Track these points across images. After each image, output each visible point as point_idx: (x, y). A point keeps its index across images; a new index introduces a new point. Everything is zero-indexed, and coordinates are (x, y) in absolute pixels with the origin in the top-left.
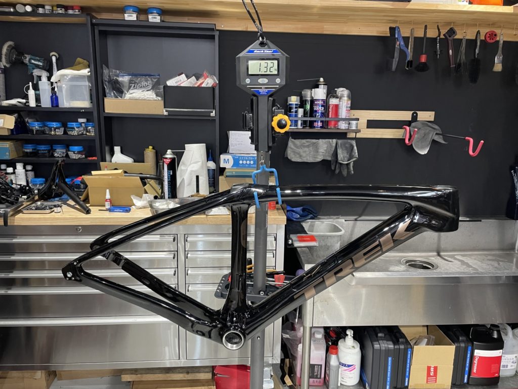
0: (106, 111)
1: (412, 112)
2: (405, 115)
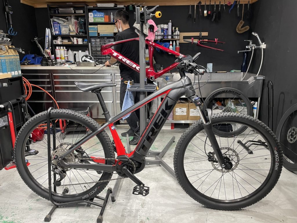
1: (199, 33)
2: (197, 34)
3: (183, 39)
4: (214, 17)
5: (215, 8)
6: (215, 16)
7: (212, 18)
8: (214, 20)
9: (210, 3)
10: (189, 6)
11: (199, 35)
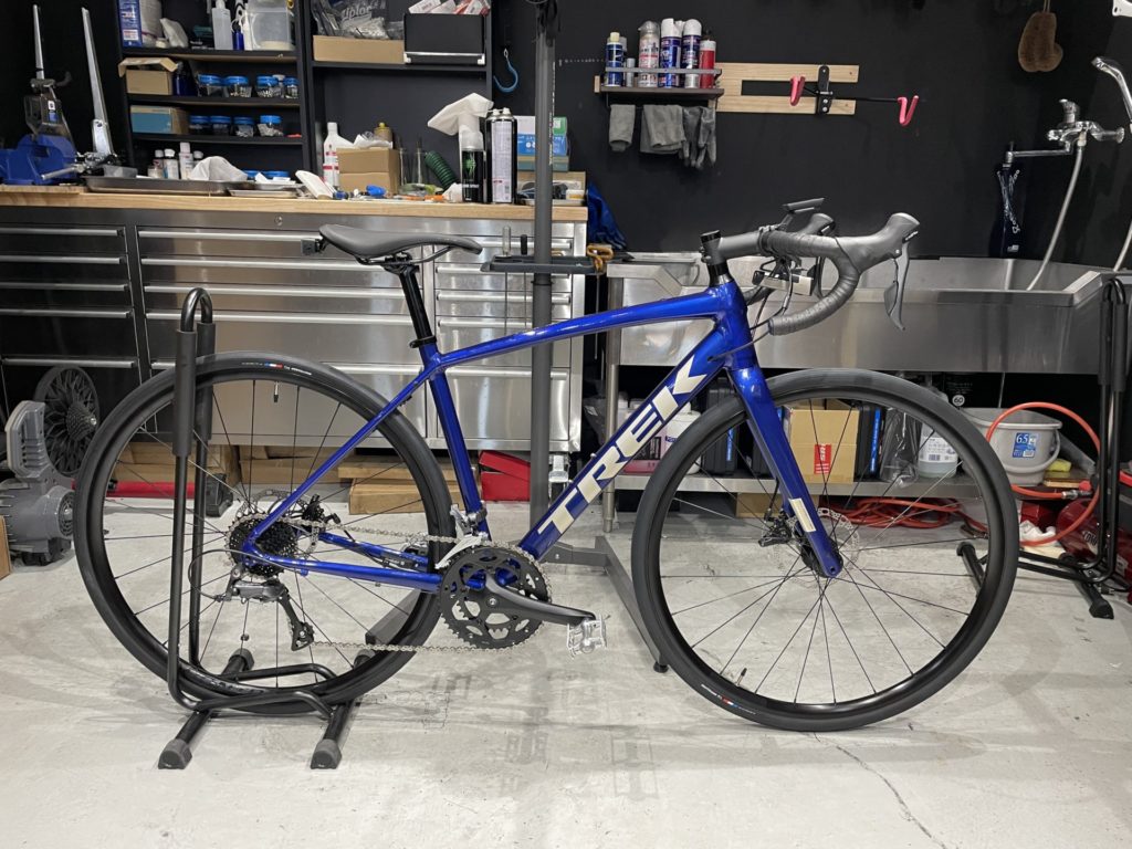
0: (316, 58)
1: (819, 66)
2: (810, 72)
3: (743, 94)
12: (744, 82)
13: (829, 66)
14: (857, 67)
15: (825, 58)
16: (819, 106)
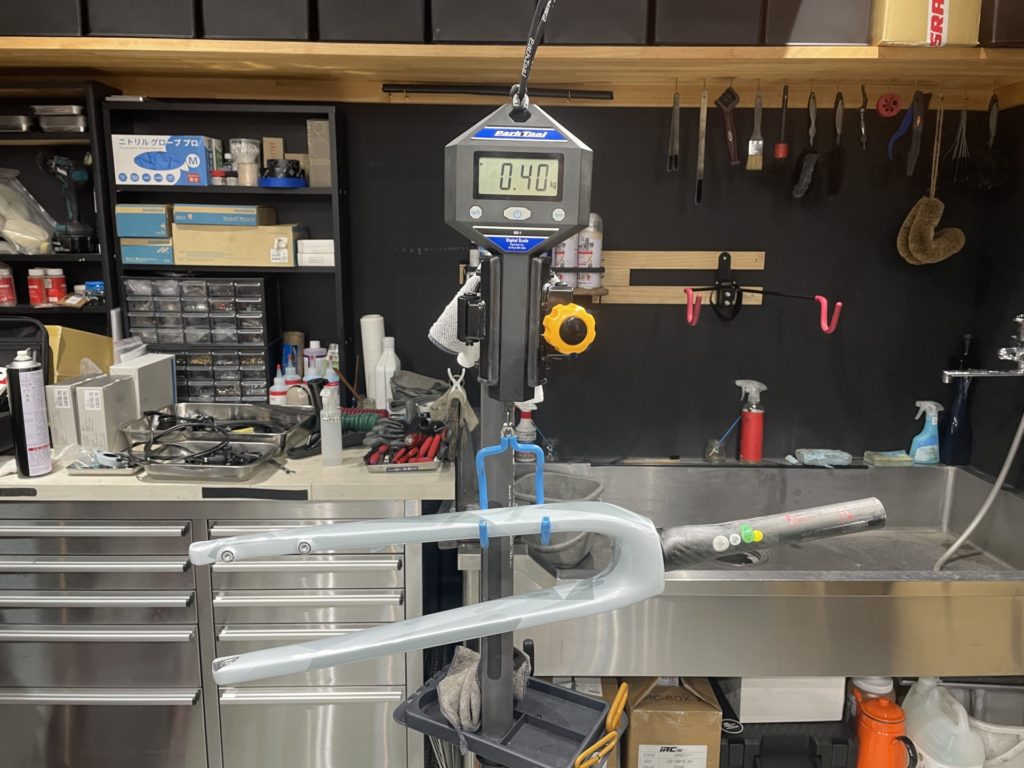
1: (720, 253)
2: (707, 260)
3: (632, 283)
4: (806, 179)
5: (812, 131)
6: (814, 172)
7: (796, 179)
8: (806, 193)
9: (785, 102)
10: (671, 109)
11: (715, 266)
12: (633, 271)
13: (731, 253)
14: (763, 253)
15: (726, 244)
16: (721, 298)
